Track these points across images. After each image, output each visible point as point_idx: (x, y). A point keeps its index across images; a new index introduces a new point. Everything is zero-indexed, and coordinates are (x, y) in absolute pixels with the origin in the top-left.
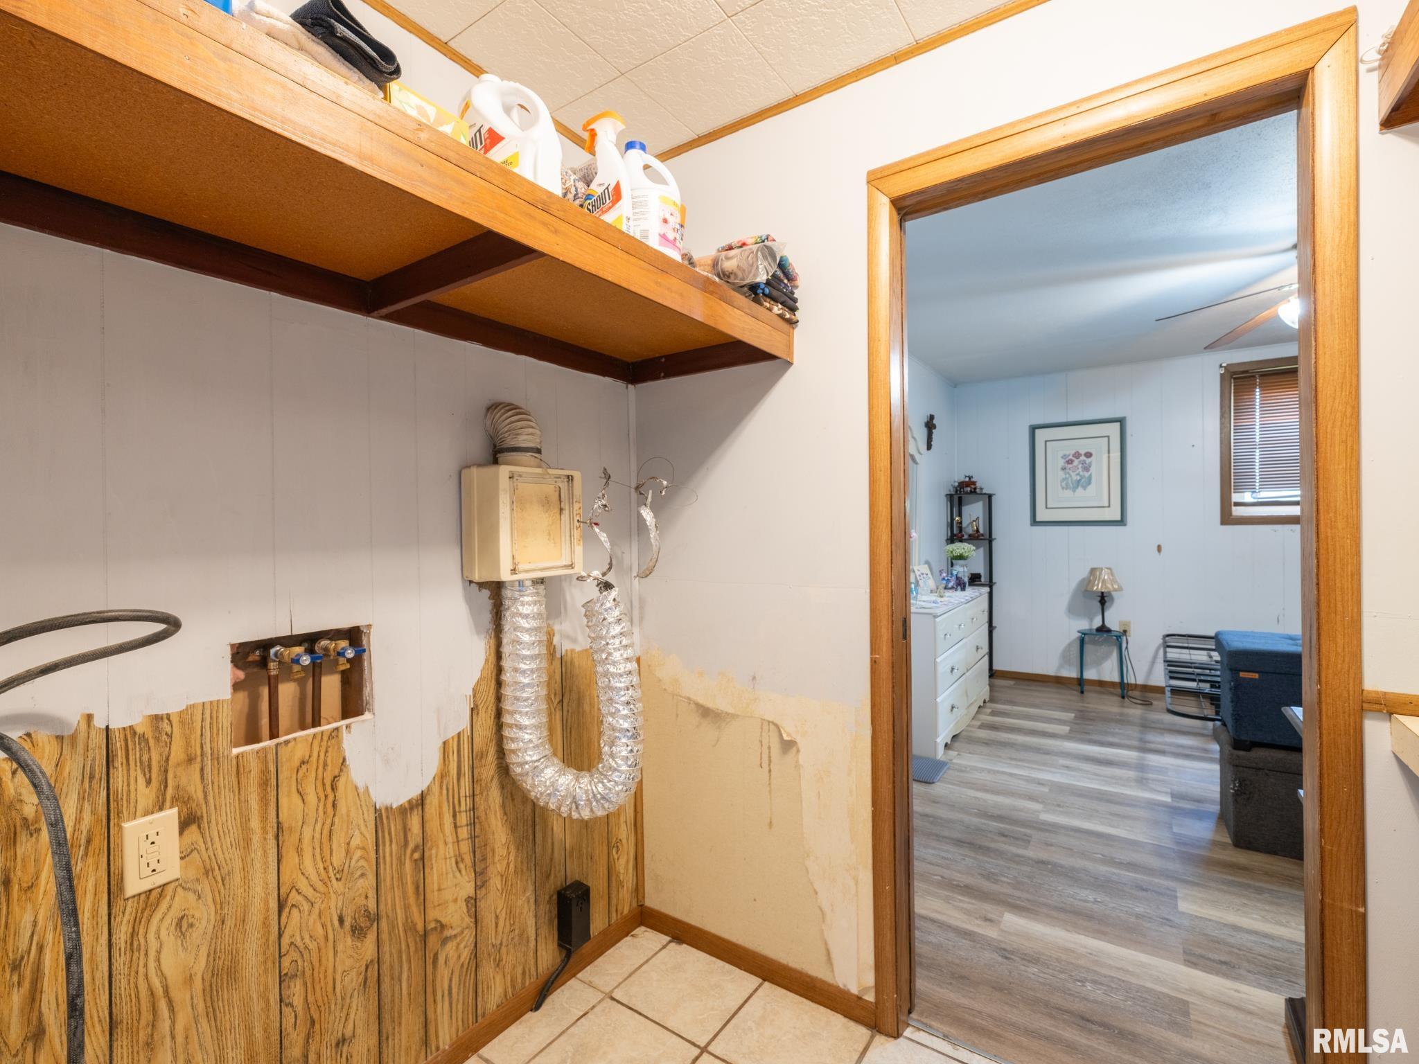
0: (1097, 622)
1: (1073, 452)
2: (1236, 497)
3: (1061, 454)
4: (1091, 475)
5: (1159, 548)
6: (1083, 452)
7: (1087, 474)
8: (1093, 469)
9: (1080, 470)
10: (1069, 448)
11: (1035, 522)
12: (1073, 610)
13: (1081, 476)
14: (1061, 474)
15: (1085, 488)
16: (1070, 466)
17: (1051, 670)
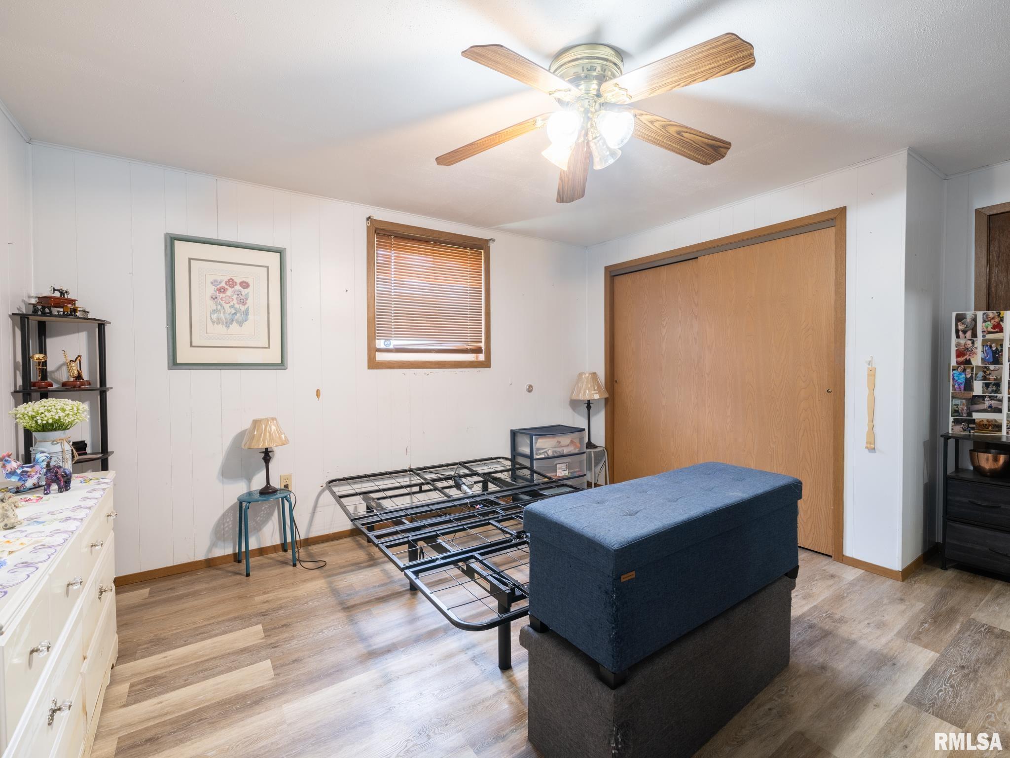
0: (258, 483)
1: (226, 279)
2: (380, 344)
3: (211, 278)
4: (248, 309)
5: (318, 393)
6: (238, 280)
7: (243, 308)
8: (250, 302)
9: (235, 301)
10: (223, 273)
11: (174, 364)
12: (228, 473)
13: (235, 309)
14: (211, 305)
15: (240, 324)
16: (222, 295)
17: (200, 555)
